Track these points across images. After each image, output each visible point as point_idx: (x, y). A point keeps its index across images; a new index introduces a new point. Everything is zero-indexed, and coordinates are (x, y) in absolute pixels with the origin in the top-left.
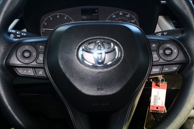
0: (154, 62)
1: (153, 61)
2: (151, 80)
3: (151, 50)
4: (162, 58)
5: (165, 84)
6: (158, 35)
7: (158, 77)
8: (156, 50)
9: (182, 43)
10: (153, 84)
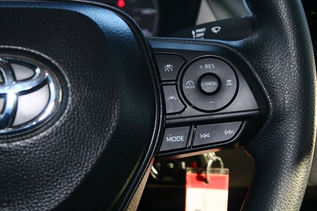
0: (168, 117)
1: (165, 114)
2: (183, 164)
3: (161, 81)
4: (190, 104)
5: (223, 174)
6: (196, 34)
7: (202, 156)
8: (176, 80)
9: (249, 59)
10: (190, 174)
